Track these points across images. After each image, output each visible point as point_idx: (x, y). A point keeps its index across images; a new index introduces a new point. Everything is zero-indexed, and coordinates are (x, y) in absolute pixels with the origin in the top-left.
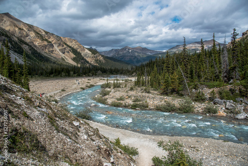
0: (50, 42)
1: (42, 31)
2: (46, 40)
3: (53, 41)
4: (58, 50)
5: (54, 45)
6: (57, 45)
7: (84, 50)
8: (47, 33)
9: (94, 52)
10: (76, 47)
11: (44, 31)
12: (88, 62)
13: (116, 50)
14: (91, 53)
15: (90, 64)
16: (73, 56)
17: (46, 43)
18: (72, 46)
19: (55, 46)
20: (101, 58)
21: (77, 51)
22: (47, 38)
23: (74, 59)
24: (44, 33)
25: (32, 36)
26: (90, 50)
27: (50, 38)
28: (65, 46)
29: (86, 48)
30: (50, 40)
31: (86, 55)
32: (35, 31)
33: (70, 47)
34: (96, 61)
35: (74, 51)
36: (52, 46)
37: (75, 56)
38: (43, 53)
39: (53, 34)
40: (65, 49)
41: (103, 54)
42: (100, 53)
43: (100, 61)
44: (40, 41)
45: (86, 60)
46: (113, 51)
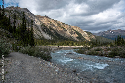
0: (65, 28)
1: (61, 23)
3: (66, 28)
4: (69, 33)
5: (67, 30)
7: (83, 32)
8: (63, 24)
9: (89, 33)
10: (78, 31)
11: (62, 23)
12: (85, 39)
14: (87, 34)
15: (87, 40)
16: (77, 36)
17: (63, 29)
18: (77, 30)
20: (94, 37)
21: (79, 33)
22: (63, 26)
23: (77, 38)
25: (56, 25)
26: (87, 32)
27: (65, 26)
28: (73, 30)
29: (85, 31)
30: (65, 27)
31: (84, 35)
32: (57, 23)
33: (76, 31)
34: (90, 38)
35: (78, 33)
36: (66, 30)
37: (78, 36)
38: (61, 34)
39: (66, 24)
40: (72, 32)
41: (95, 34)
42: (93, 34)
43: (93, 39)
44: (60, 28)
45: (84, 38)
46: (101, 33)
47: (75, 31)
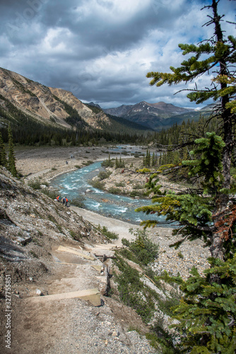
0: (34, 95)
1: (23, 79)
2: (29, 92)
3: (38, 93)
4: (46, 107)
5: (40, 99)
6: (44, 99)
7: (82, 107)
8: (29, 81)
9: (95, 108)
10: (69, 102)
11: (26, 79)
12: (87, 125)
13: (127, 107)
14: (91, 111)
15: (90, 127)
16: (66, 115)
17: (28, 96)
18: (65, 101)
19: (42, 102)
20: (106, 119)
21: (72, 108)
22: (29, 89)
23: (68, 120)
24: (25, 82)
25: (9, 85)
26: (90, 106)
27: (33, 89)
28: (55, 101)
29: (85, 104)
30: (34, 92)
31: (85, 113)
32: (13, 80)
33: (63, 102)
34: (99, 123)
35: (68, 108)
36: (37, 100)
37: (68, 115)
38: (24, 111)
39: (38, 84)
40: (55, 104)
41: (109, 112)
42: (104, 112)
43: (104, 123)
44: (21, 94)
45: (84, 122)
46: (124, 108)
47: (60, 104)
